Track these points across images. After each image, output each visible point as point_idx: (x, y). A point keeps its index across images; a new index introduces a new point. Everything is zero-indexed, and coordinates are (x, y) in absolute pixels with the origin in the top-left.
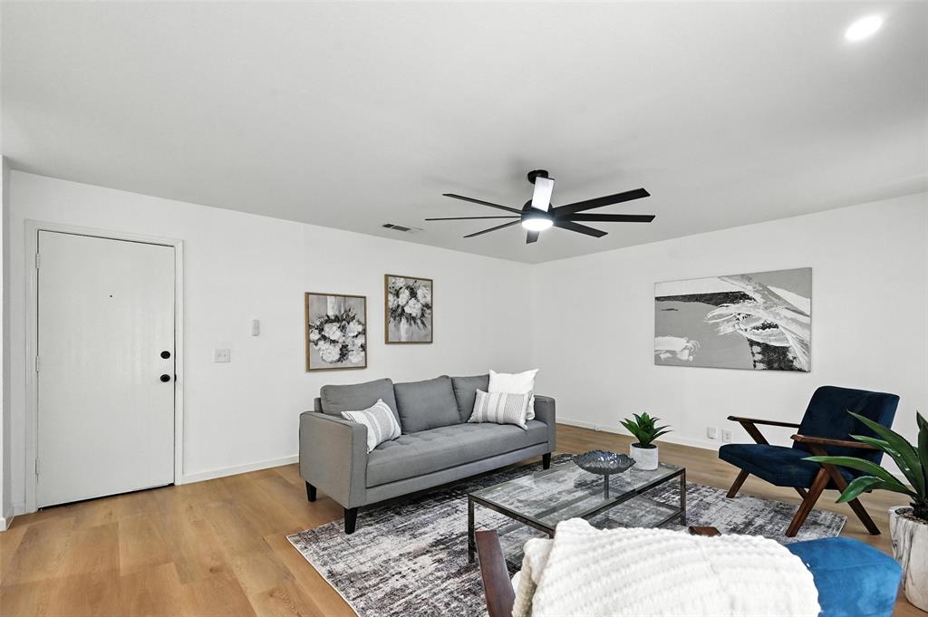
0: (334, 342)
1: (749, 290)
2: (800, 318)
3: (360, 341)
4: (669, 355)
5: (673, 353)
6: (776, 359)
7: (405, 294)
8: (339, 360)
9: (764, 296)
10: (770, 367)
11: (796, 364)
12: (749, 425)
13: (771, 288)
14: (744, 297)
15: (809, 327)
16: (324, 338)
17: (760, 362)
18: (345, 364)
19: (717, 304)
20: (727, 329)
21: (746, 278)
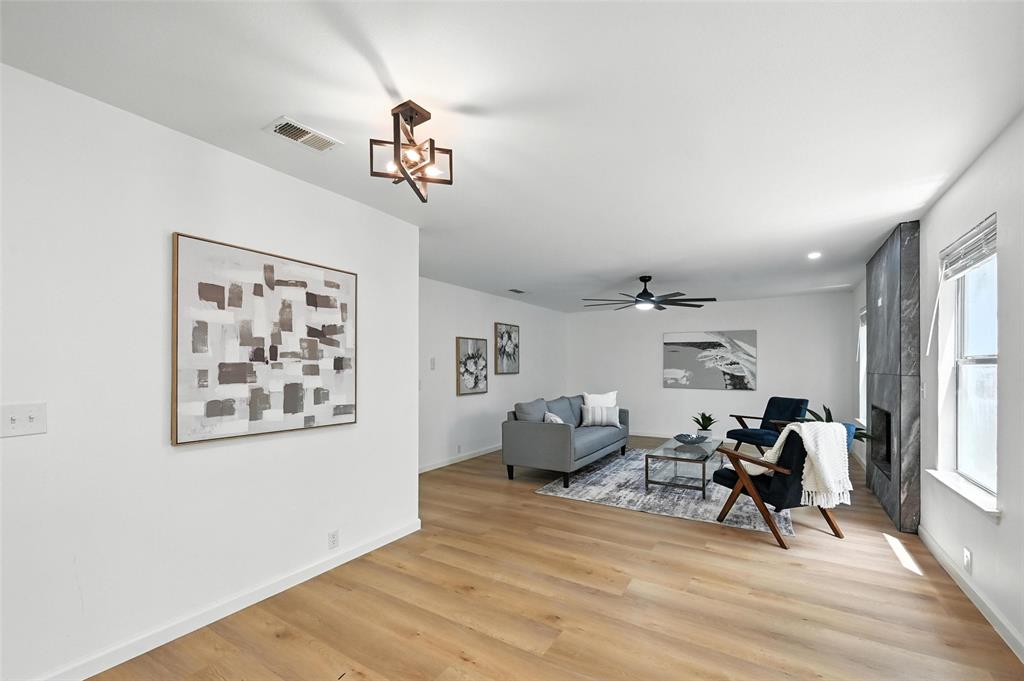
0: (472, 373)
1: (722, 341)
2: (751, 359)
3: (484, 373)
4: (673, 381)
5: (676, 380)
6: (738, 383)
7: (506, 337)
8: (474, 387)
9: (731, 345)
10: (735, 388)
11: (749, 386)
12: (740, 419)
13: (736, 341)
14: (720, 345)
15: (755, 364)
16: (467, 370)
17: (730, 384)
18: (477, 390)
19: (704, 349)
20: (709, 364)
21: (721, 333)
